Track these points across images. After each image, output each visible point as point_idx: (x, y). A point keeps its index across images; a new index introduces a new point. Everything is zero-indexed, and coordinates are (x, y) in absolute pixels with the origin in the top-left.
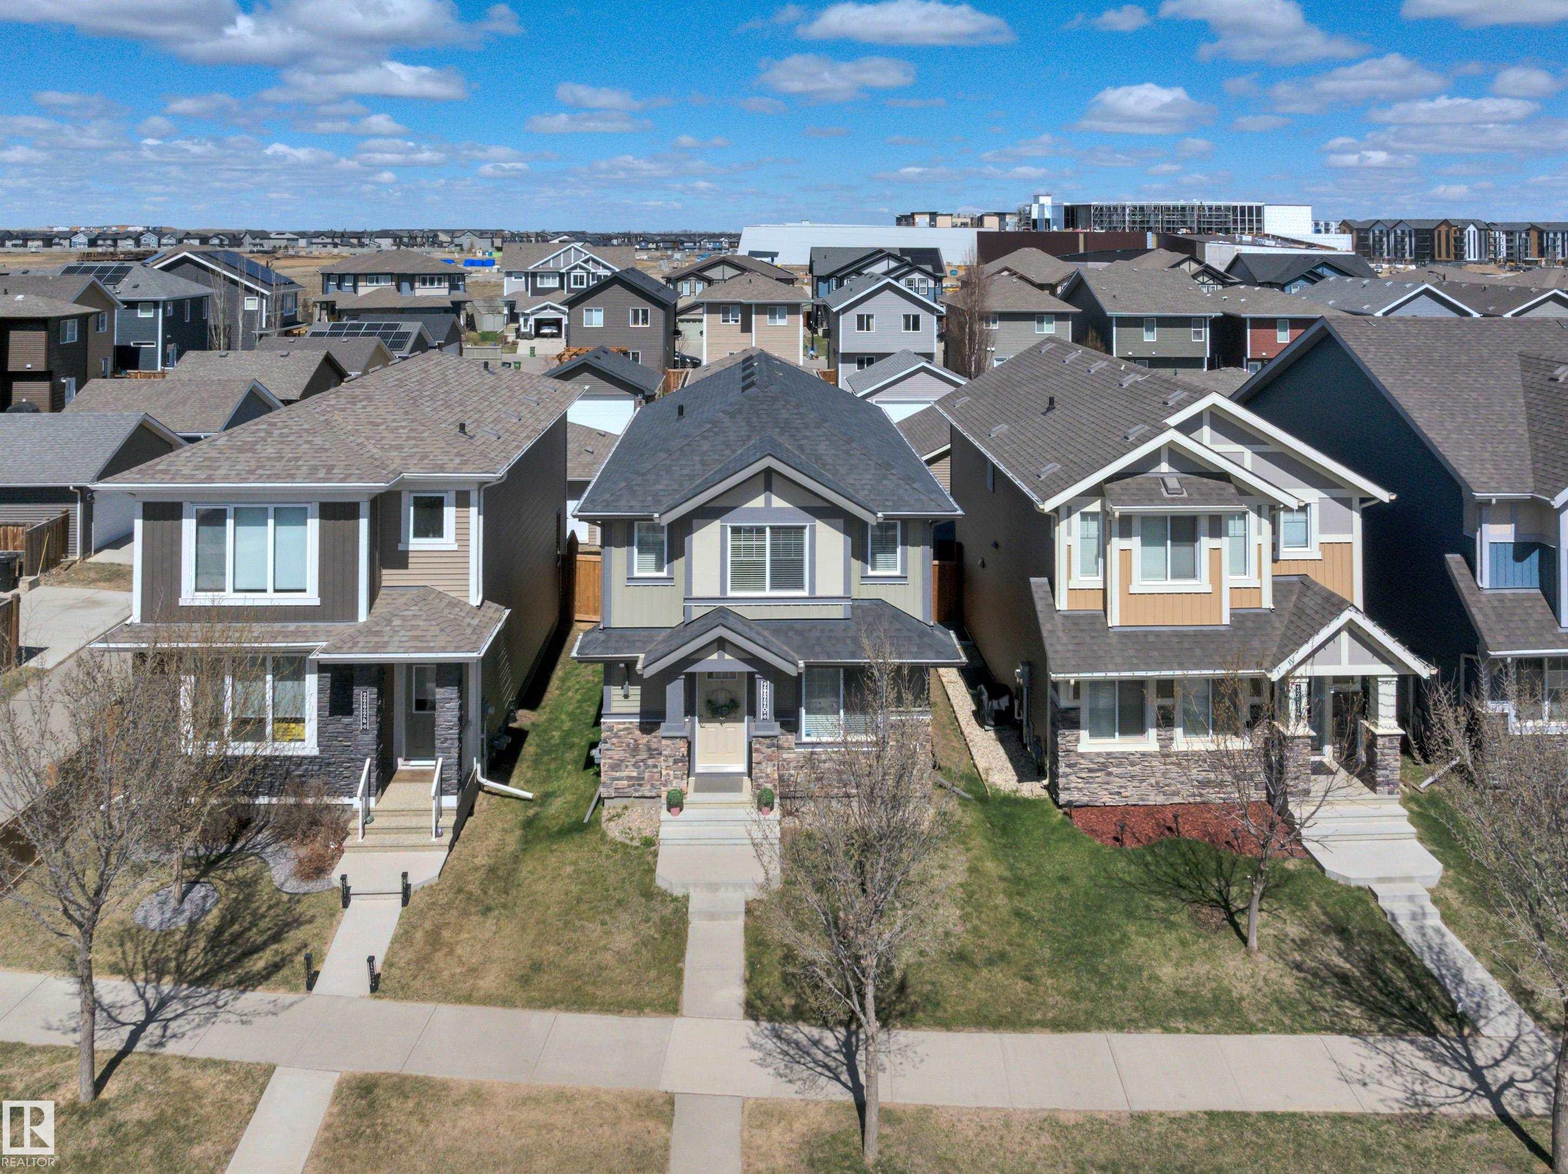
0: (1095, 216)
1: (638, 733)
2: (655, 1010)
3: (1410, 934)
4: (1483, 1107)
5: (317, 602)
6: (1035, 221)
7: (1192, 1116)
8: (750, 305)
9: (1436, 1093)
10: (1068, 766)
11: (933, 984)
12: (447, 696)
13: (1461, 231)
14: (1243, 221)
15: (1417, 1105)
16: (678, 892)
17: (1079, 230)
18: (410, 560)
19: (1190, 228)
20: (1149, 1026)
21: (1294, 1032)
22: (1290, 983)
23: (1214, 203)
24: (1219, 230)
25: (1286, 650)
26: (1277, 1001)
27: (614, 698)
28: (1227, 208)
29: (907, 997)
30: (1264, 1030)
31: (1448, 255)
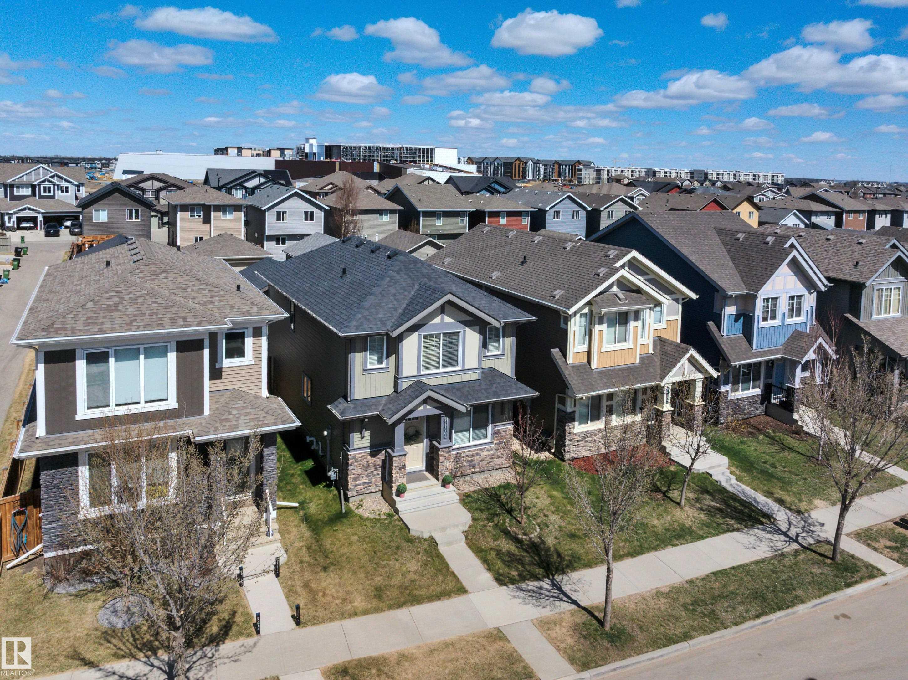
0: (343, 152)
1: (369, 457)
2: (456, 594)
3: (730, 489)
4: (795, 546)
5: (176, 406)
6: (307, 154)
7: (708, 576)
8: (209, 206)
9: (779, 545)
10: (570, 440)
11: (571, 550)
12: (270, 452)
13: (526, 164)
14: (424, 157)
15: (776, 551)
16: (426, 536)
17: (334, 160)
18: (223, 373)
19: (396, 160)
20: (666, 546)
21: (718, 535)
22: (702, 516)
23: (409, 146)
24: (411, 162)
25: (666, 371)
26: (704, 525)
27: (355, 440)
28: (416, 149)
29: (564, 558)
30: (707, 537)
31: (519, 176)
